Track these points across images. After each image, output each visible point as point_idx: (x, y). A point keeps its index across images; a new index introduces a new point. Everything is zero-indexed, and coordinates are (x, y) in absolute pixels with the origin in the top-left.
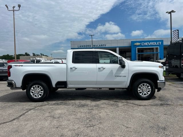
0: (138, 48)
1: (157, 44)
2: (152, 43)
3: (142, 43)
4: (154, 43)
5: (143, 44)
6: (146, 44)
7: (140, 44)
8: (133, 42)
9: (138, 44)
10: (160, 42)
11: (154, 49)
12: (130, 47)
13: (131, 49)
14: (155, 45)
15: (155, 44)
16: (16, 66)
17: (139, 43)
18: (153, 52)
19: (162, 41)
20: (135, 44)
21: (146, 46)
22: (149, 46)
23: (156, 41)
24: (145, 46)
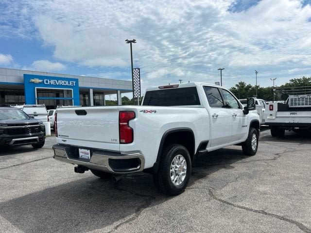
0: (37, 89)
1: (69, 83)
2: (62, 82)
3: (45, 80)
4: (65, 82)
5: (47, 82)
6: (52, 82)
7: (41, 81)
8: (27, 77)
9: (37, 81)
10: (74, 82)
11: (64, 92)
12: (23, 84)
13: (24, 90)
14: (67, 86)
15: (67, 83)
16: (144, 112)
17: (40, 79)
18: (63, 97)
19: (77, 80)
20: (33, 80)
21: (53, 86)
22: (56, 86)
23: (69, 80)
24: (50, 85)
